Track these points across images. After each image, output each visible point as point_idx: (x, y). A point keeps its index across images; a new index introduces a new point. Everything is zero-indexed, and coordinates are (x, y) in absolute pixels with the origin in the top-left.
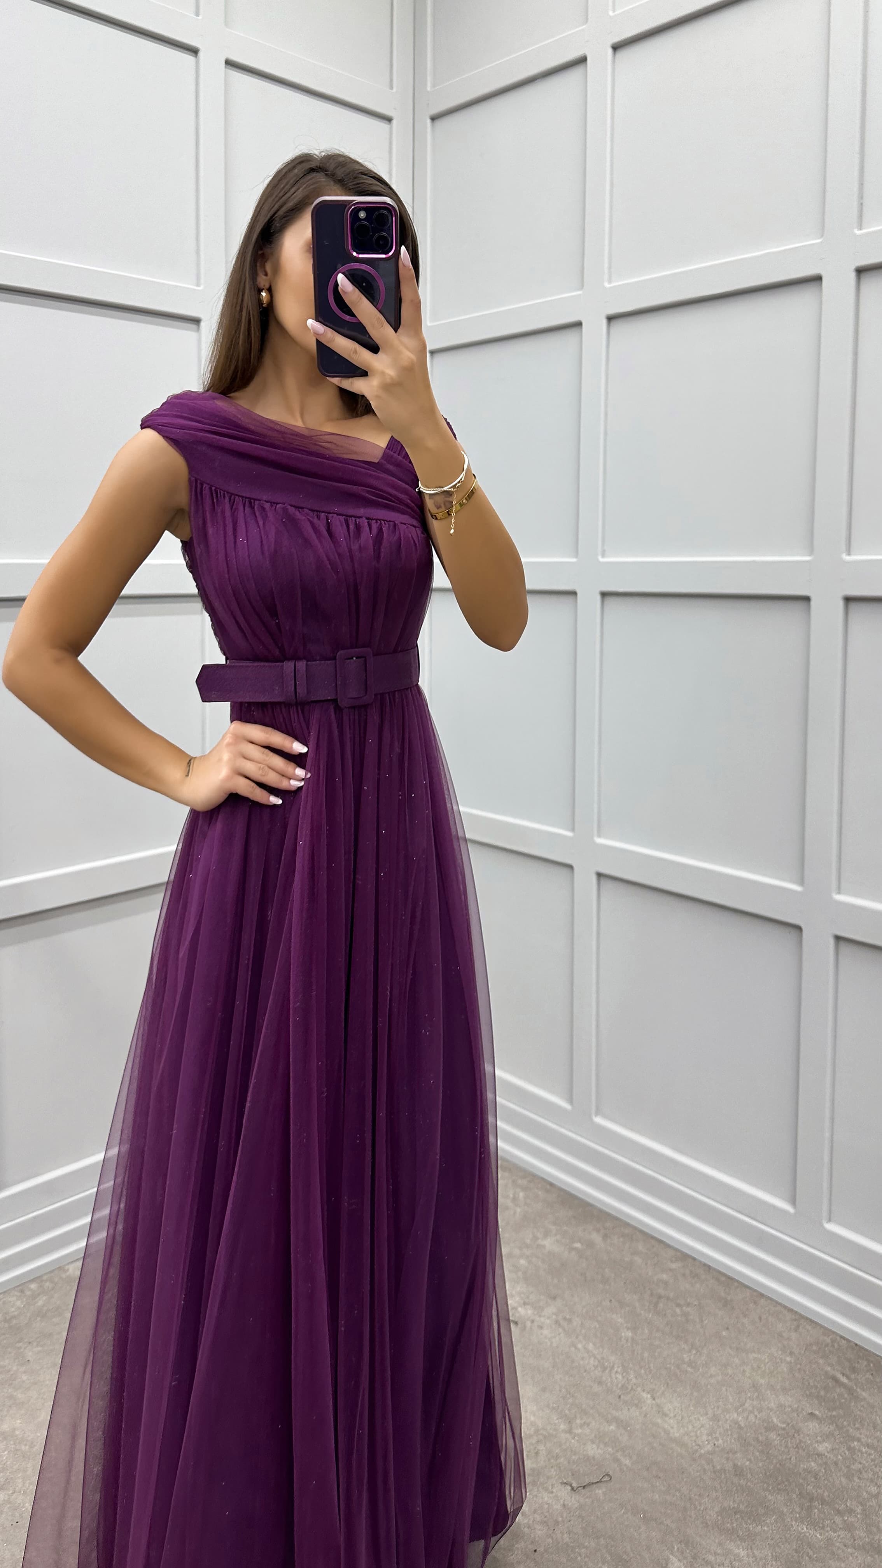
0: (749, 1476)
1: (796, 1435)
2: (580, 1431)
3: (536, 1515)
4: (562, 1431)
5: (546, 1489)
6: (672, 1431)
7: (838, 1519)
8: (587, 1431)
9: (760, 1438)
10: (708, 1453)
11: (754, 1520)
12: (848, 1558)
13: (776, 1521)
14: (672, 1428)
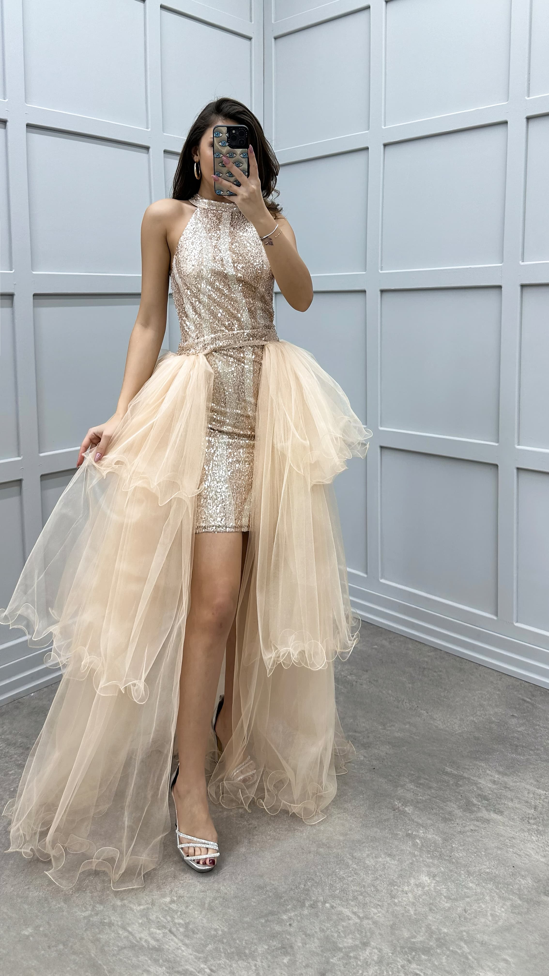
0: (482, 740)
1: (506, 725)
2: (390, 728)
3: (372, 757)
4: (381, 729)
5: (376, 749)
6: (439, 726)
7: (531, 752)
8: (394, 729)
9: (486, 727)
10: (460, 733)
11: (488, 754)
12: (538, 764)
13: (499, 754)
14: (439, 725)
